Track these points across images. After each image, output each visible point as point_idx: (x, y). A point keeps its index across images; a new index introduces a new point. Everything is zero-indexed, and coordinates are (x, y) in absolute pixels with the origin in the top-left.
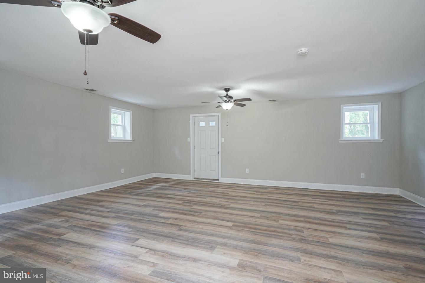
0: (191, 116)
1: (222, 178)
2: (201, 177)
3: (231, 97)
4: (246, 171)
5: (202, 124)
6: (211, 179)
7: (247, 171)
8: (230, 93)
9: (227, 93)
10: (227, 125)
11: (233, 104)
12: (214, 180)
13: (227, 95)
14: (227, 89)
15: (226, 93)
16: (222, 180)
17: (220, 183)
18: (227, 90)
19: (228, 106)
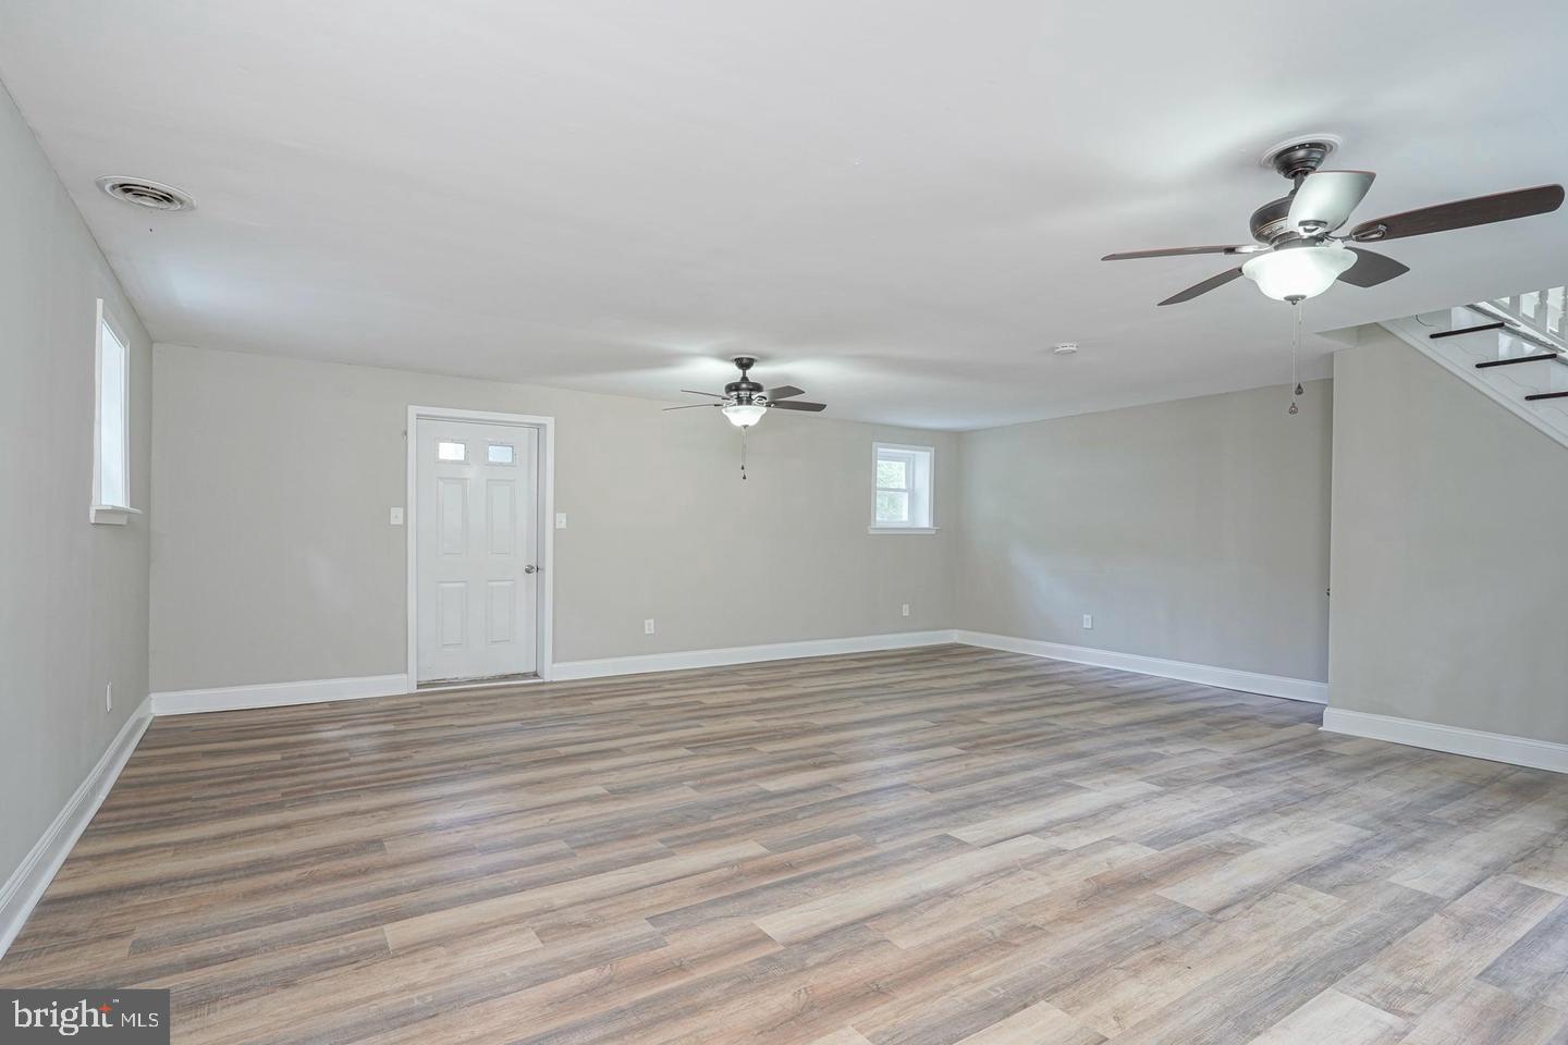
0: (413, 410)
1: (555, 665)
2: (448, 677)
3: (758, 388)
4: (646, 627)
5: (450, 451)
6: (493, 679)
7: (649, 626)
8: (754, 373)
9: (744, 374)
10: (744, 478)
11: (764, 410)
12: (506, 677)
13: (744, 379)
14: (745, 361)
15: (741, 371)
16: (557, 672)
17: (552, 683)
18: (744, 364)
19: (746, 416)
